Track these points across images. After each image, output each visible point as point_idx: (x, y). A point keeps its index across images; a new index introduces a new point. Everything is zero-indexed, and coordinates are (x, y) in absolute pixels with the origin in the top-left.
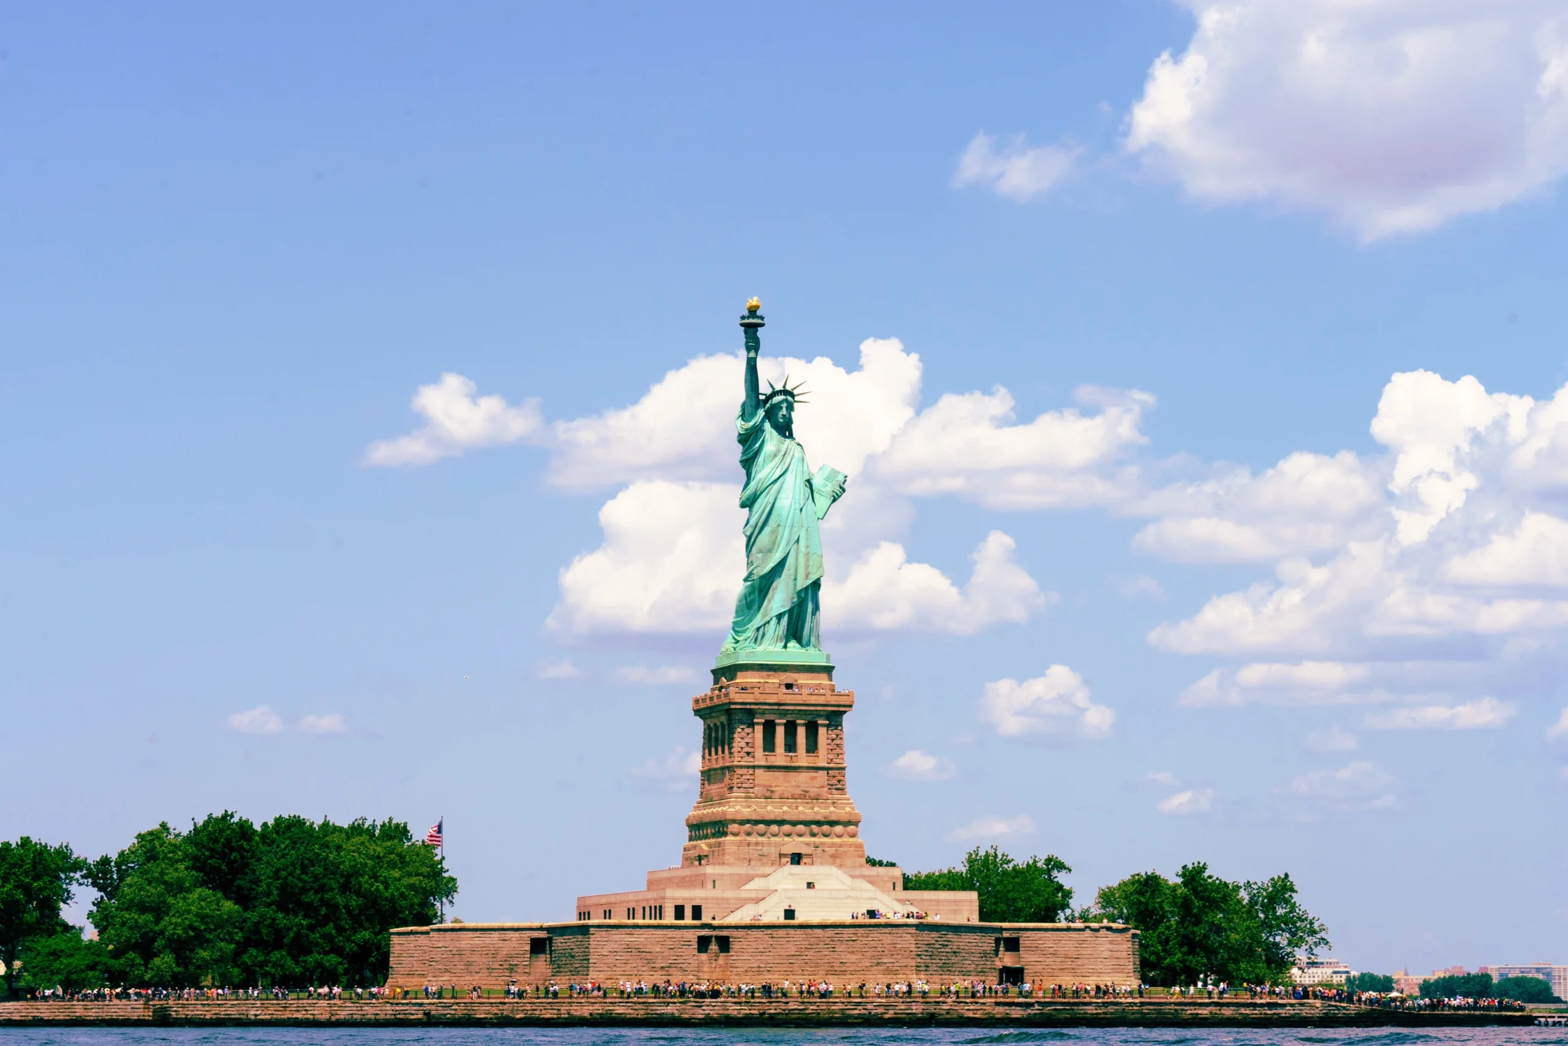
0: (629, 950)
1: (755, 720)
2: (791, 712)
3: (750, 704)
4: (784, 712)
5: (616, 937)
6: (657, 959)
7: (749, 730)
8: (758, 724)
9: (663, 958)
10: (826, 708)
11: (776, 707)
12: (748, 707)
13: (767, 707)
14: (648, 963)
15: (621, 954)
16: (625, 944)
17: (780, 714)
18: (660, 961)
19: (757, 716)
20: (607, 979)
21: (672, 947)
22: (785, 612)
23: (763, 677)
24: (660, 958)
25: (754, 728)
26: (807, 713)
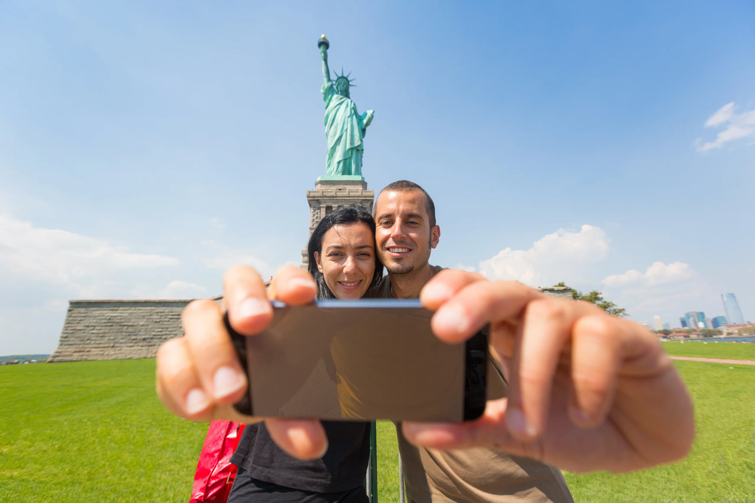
0: (109, 324)
1: (321, 205)
2: (340, 201)
3: (317, 197)
4: (336, 201)
5: (97, 313)
6: (140, 331)
7: (319, 211)
8: (323, 207)
9: (146, 330)
10: (359, 198)
11: (332, 198)
12: (316, 199)
13: (327, 198)
14: (129, 335)
15: (99, 328)
16: (105, 319)
17: (335, 202)
18: (142, 333)
19: (322, 203)
20: (75, 352)
21: (158, 320)
22: (341, 160)
23: (328, 187)
24: (143, 330)
25: (320, 210)
26: (350, 201)
